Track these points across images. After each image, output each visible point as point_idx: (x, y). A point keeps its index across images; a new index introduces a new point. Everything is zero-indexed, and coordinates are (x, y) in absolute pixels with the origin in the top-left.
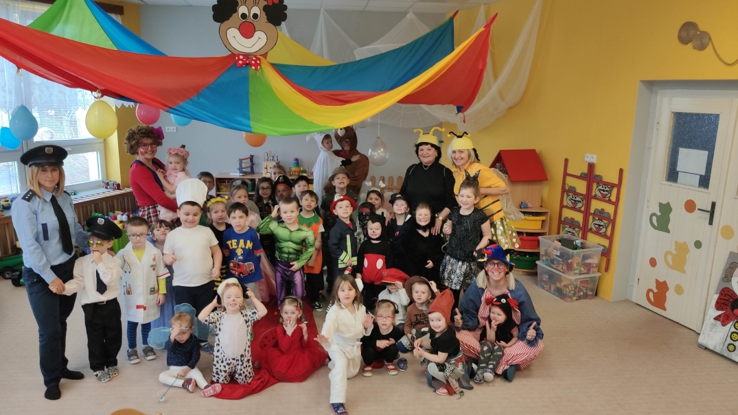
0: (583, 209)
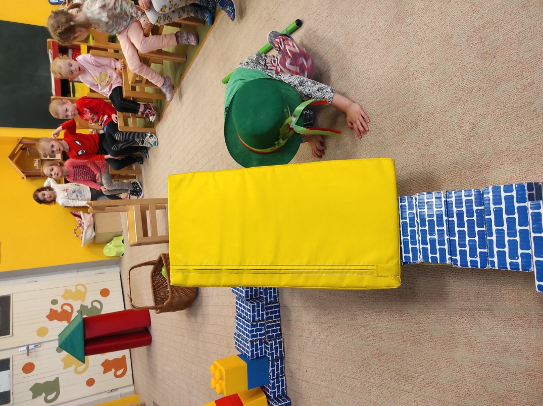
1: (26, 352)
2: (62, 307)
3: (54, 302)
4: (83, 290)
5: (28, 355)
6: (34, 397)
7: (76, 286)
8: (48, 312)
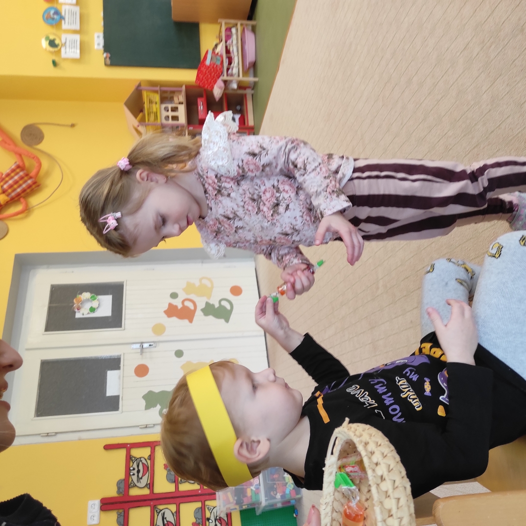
0: (173, 508)
1: (139, 351)
2: (183, 302)
3: (174, 296)
4: (209, 285)
5: (141, 354)
6: (147, 407)
7: (201, 280)
8: (166, 307)
